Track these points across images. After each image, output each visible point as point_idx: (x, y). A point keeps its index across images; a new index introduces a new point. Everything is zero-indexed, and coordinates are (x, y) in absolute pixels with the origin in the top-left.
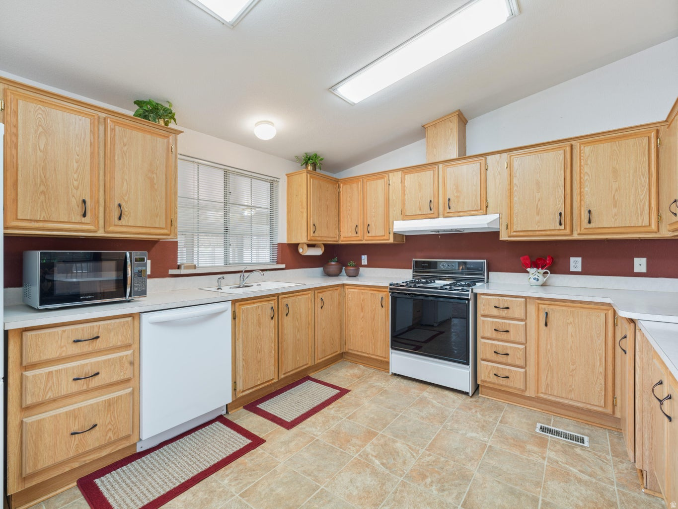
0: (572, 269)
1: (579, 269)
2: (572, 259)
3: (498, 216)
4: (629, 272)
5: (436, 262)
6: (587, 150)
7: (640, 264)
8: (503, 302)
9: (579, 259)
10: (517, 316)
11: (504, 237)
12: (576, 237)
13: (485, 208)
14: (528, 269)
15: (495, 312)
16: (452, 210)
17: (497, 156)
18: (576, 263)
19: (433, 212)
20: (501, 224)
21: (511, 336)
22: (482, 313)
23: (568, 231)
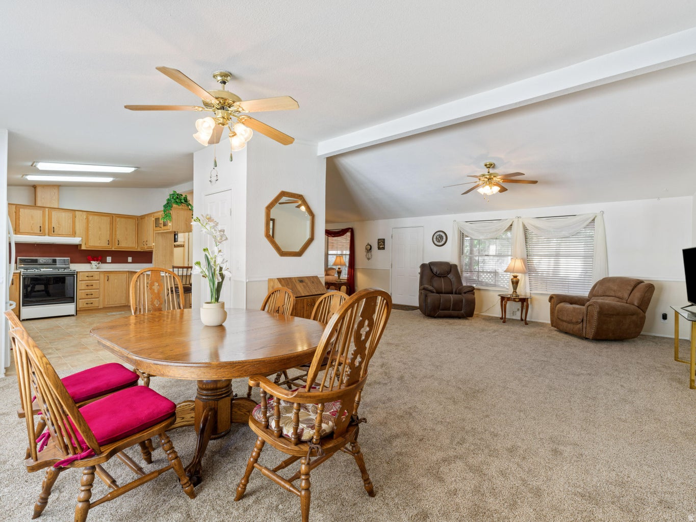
0: (108, 261)
1: (110, 262)
2: (108, 258)
3: (81, 239)
4: (127, 262)
5: (37, 259)
6: (118, 219)
7: (130, 259)
8: (90, 274)
9: (110, 258)
10: (96, 279)
11: (83, 248)
12: (113, 249)
13: (74, 234)
14: (92, 262)
15: (87, 278)
16: (55, 233)
17: (81, 212)
18: (109, 259)
19: (41, 232)
20: (82, 242)
21: (94, 287)
22: (80, 279)
23: (111, 247)
